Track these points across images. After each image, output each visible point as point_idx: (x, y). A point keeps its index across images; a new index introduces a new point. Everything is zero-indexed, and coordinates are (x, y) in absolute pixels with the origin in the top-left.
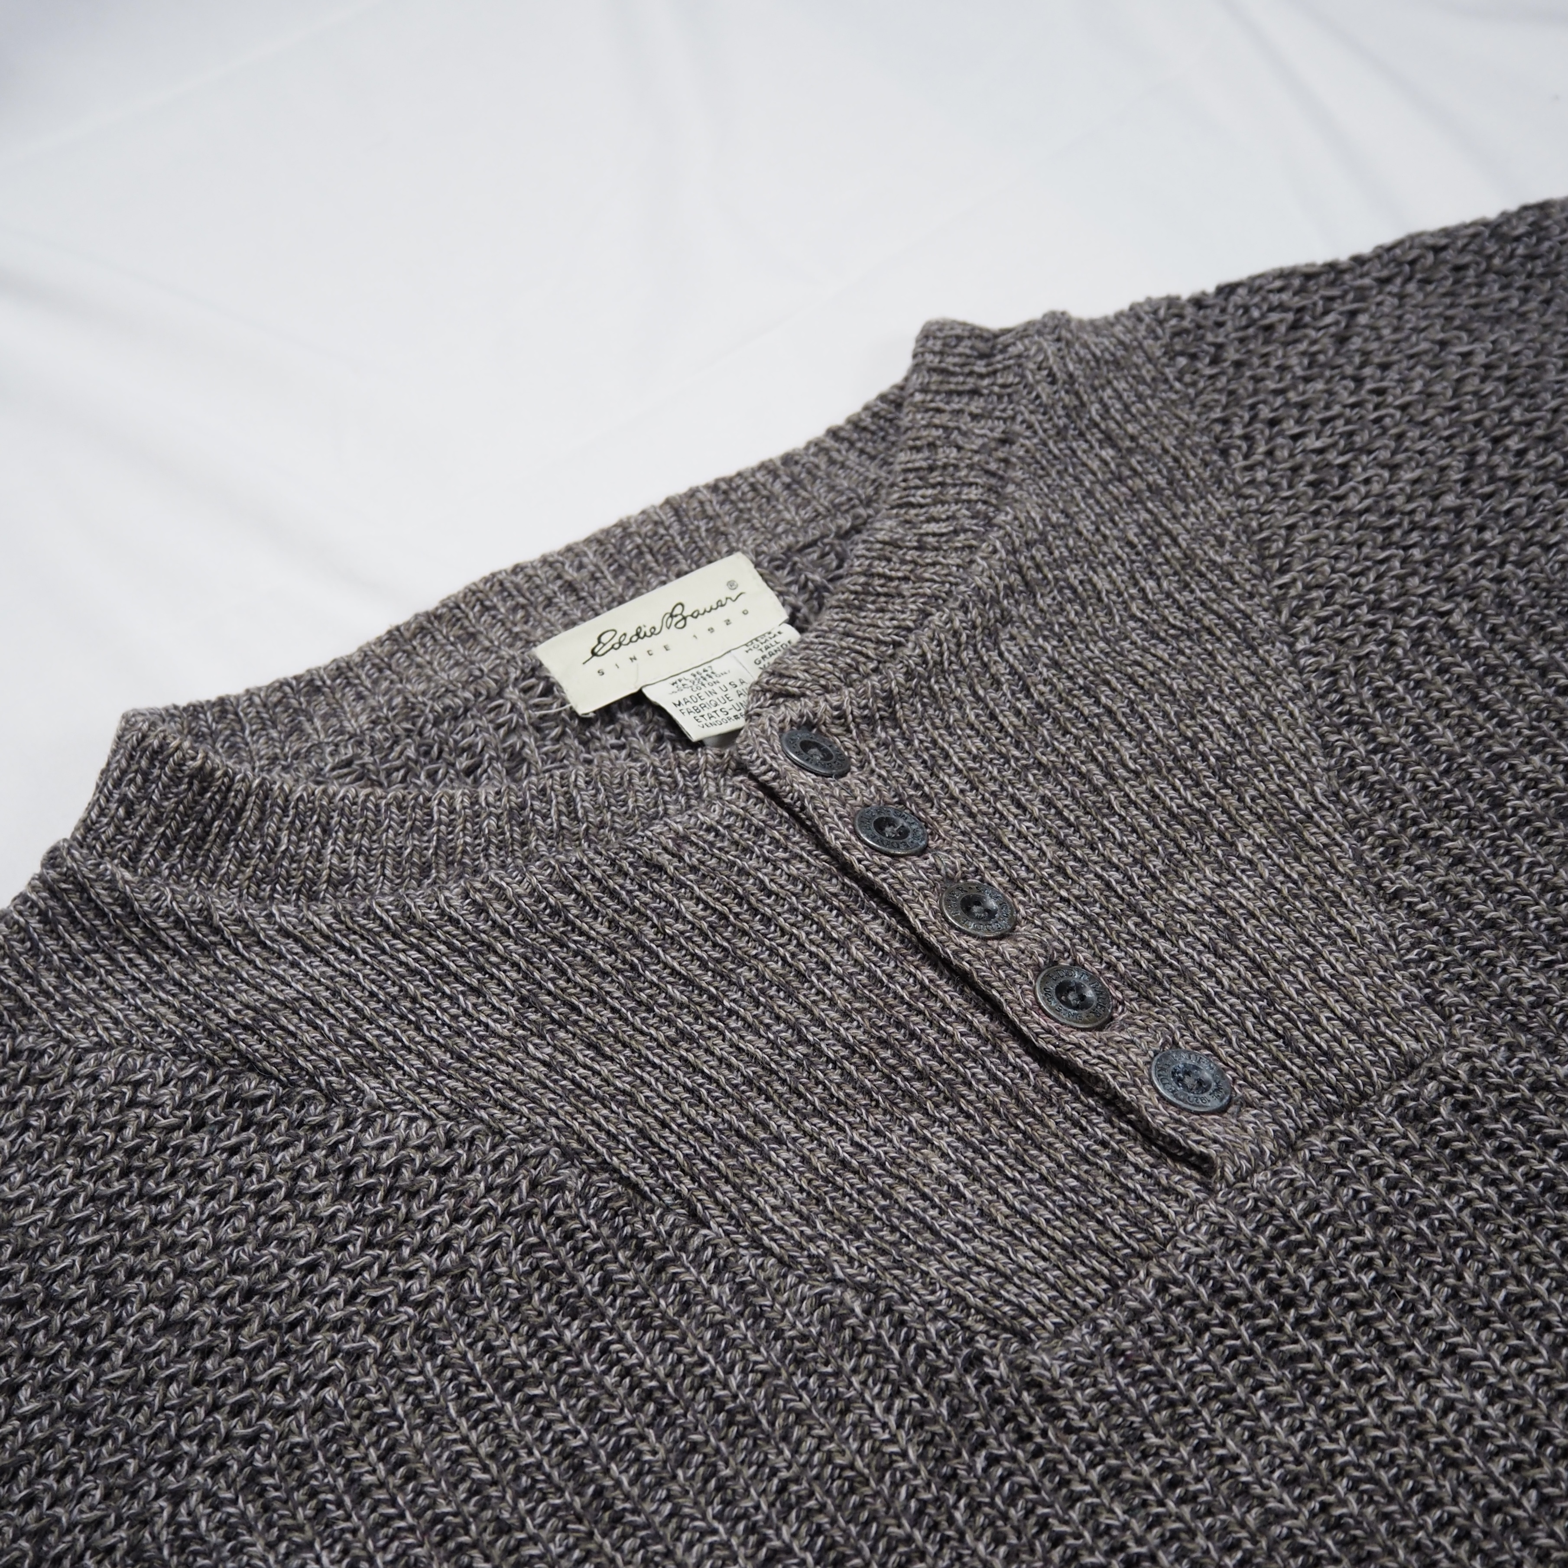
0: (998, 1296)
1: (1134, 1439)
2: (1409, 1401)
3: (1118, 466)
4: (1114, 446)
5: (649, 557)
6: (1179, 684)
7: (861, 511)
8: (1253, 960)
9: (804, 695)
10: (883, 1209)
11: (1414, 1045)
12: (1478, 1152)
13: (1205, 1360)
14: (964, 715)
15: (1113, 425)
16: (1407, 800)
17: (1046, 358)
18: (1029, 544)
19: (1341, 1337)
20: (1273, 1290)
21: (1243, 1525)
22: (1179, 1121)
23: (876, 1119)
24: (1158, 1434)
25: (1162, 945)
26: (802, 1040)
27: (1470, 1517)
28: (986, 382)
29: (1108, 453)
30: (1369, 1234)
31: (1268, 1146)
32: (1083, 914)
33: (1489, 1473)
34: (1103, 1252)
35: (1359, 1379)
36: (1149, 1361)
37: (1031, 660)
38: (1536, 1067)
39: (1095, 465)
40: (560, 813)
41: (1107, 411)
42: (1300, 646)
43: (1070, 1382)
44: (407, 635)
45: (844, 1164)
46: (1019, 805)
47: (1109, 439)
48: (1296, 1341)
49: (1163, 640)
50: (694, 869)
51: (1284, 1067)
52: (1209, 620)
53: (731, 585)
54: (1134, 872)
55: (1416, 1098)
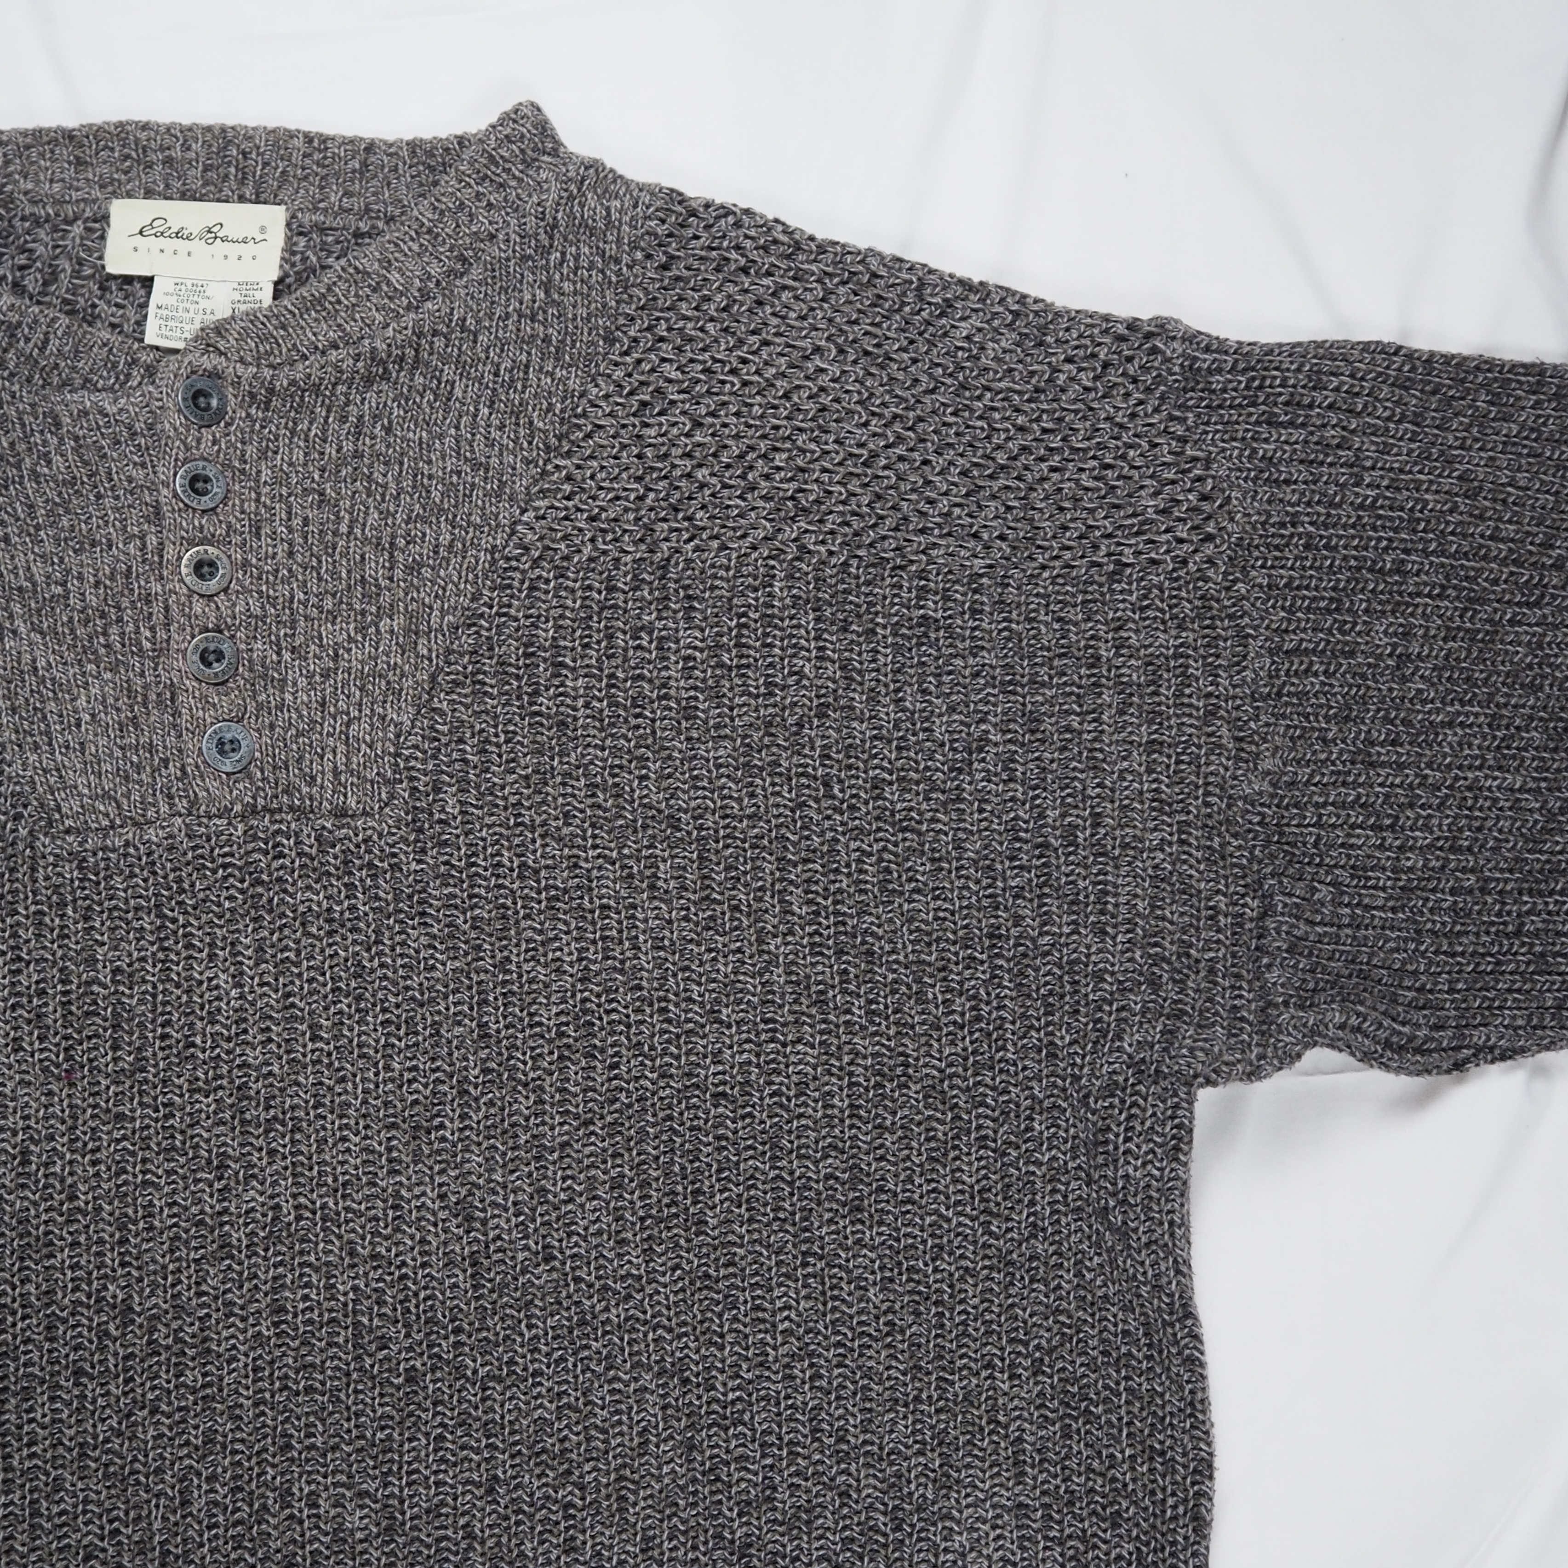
0: (53, 794)
1: (62, 904)
2: (201, 973)
3: (540, 308)
4: (547, 292)
5: (233, 170)
6: (436, 496)
7: (380, 224)
8: (324, 699)
9: (225, 354)
10: (35, 709)
11: (353, 805)
12: (339, 878)
13: (125, 891)
14: (309, 430)
15: (557, 277)
16: (490, 658)
17: (547, 200)
18: (435, 333)
19: (195, 923)
20: (179, 881)
21: (79, 977)
22: (199, 768)
23: (70, 656)
24: (75, 911)
25: (287, 656)
26: (64, 584)
27: (178, 1042)
28: (513, 183)
29: (540, 295)
30: (246, 885)
31: (238, 808)
32: (263, 607)
33: (204, 1029)
34: (119, 807)
35: (189, 946)
36: (97, 874)
37: (376, 417)
38: (403, 857)
39: (527, 297)
40: (36, 345)
41: (561, 264)
42: (525, 518)
43: (51, 859)
44: (45, 139)
45: (36, 669)
46: (289, 513)
47: (547, 287)
48: (173, 911)
49: (458, 455)
50: (76, 439)
51: (287, 769)
52: (494, 461)
53: (263, 230)
54: (314, 600)
55: (330, 832)
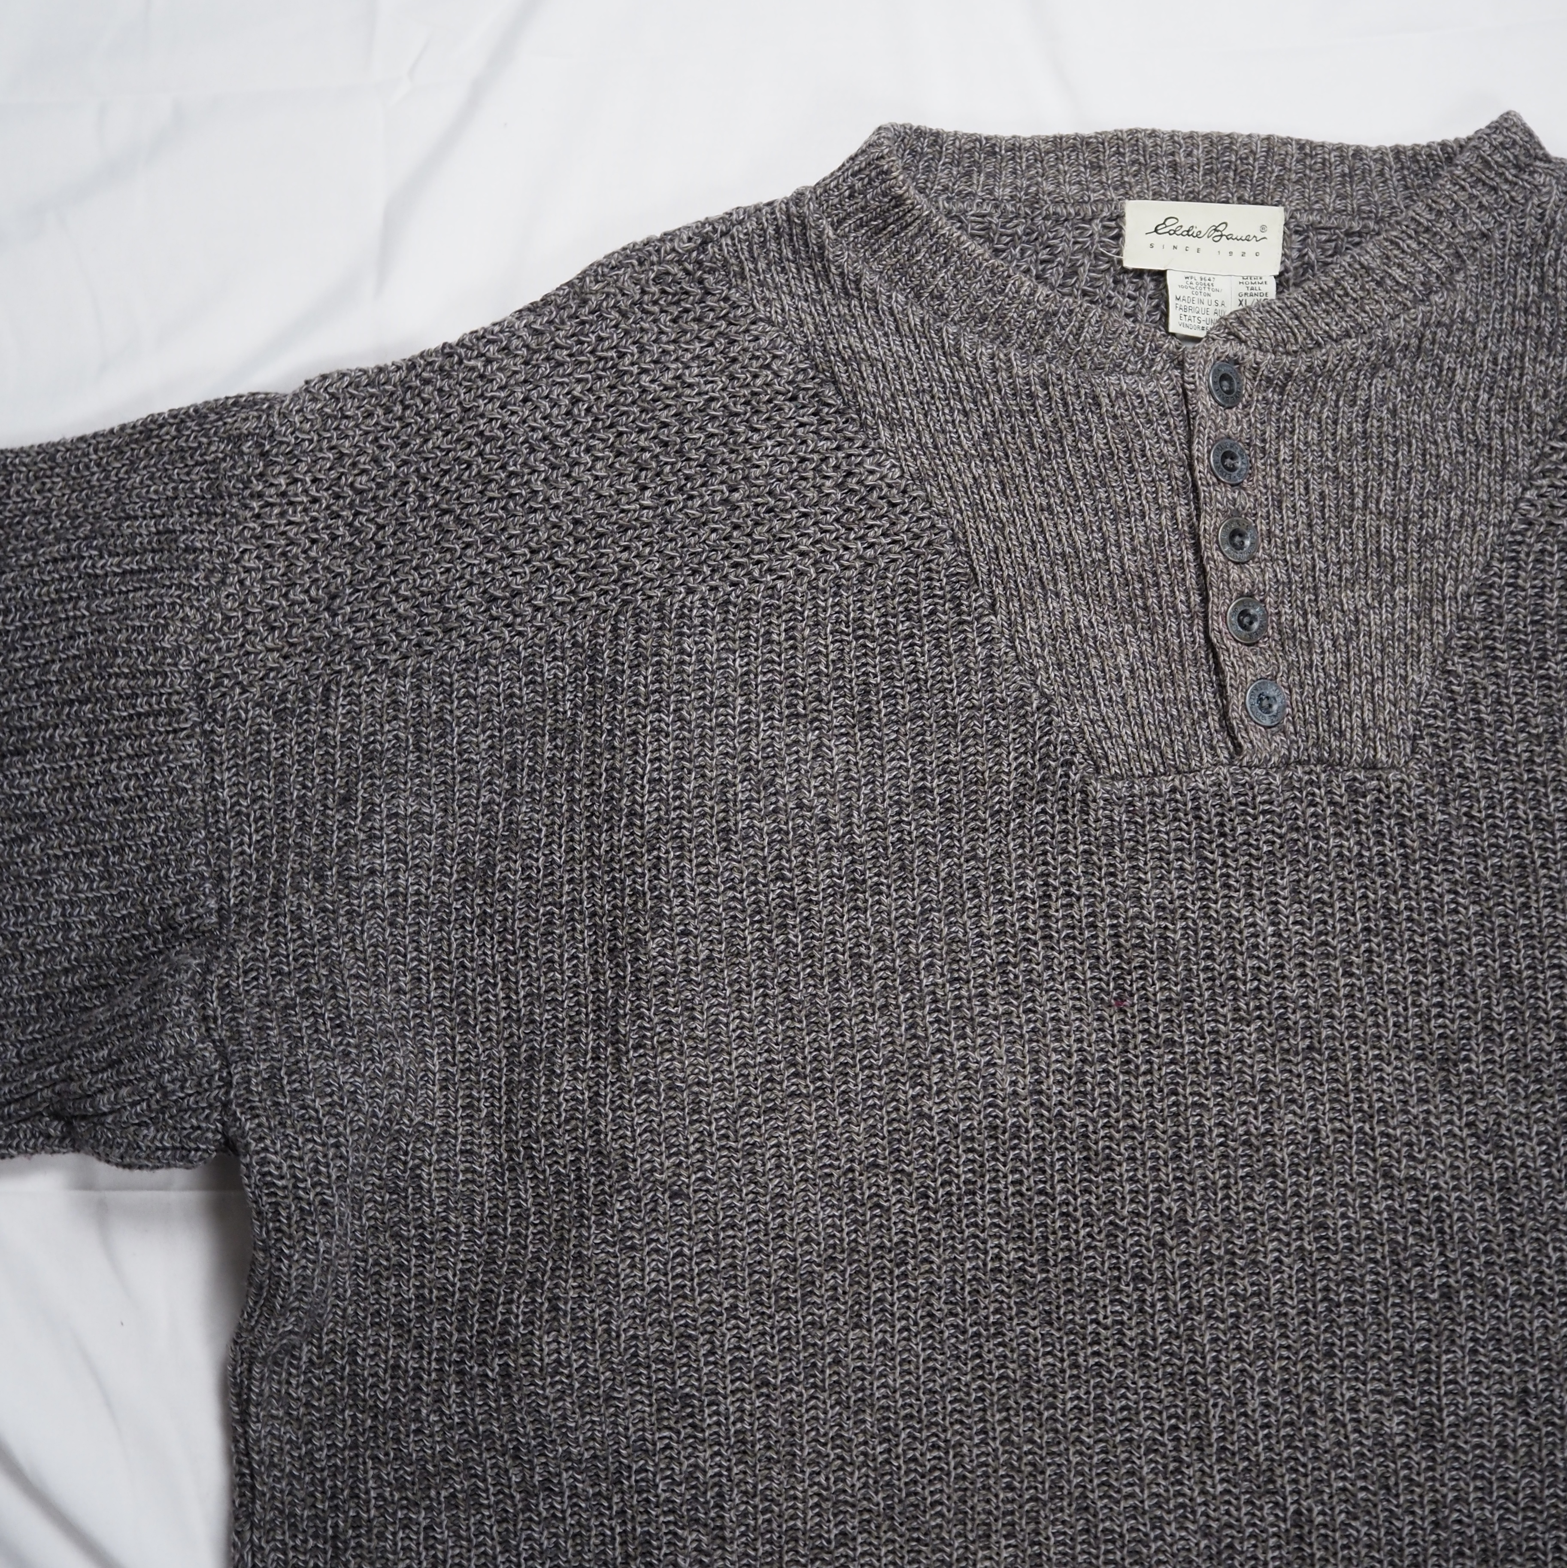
0: (1100, 742)
1: (1110, 845)
2: (1239, 911)
3: (1533, 301)
4: (1541, 287)
5: (1231, 174)
6: (1445, 474)
7: (1371, 224)
8: (1348, 659)
9: (1245, 342)
10: (1080, 664)
11: (1384, 759)
12: (1367, 827)
13: (1167, 833)
14: (1321, 412)
15: (1551, 273)
16: (1500, 625)
17: (1548, 202)
18: (1439, 324)
19: (1233, 865)
20: (1221, 824)
21: (1126, 911)
22: (1242, 721)
23: (1109, 616)
24: (1122, 851)
25: (1312, 620)
26: (1104, 550)
27: (1221, 974)
28: (1506, 187)
29: (1534, 289)
30: (1284, 830)
31: (1275, 759)
32: (1288, 576)
33: (1244, 963)
34: (1162, 756)
35: (1228, 886)
36: (1143, 818)
37: (1383, 401)
38: (1430, 808)
39: (1521, 291)
40: (1071, 332)
41: (1556, 259)
42: (1528, 495)
43: (1102, 803)
44: (1064, 145)
45: (1079, 628)
46: (1307, 489)
47: (1541, 282)
48: (1212, 853)
49: (1461, 437)
50: (1115, 417)
51: (1317, 724)
52: (1496, 443)
53: (1263, 228)
54: (1333, 569)
55: (1362, 783)
